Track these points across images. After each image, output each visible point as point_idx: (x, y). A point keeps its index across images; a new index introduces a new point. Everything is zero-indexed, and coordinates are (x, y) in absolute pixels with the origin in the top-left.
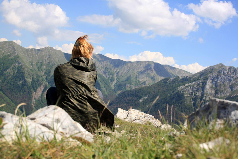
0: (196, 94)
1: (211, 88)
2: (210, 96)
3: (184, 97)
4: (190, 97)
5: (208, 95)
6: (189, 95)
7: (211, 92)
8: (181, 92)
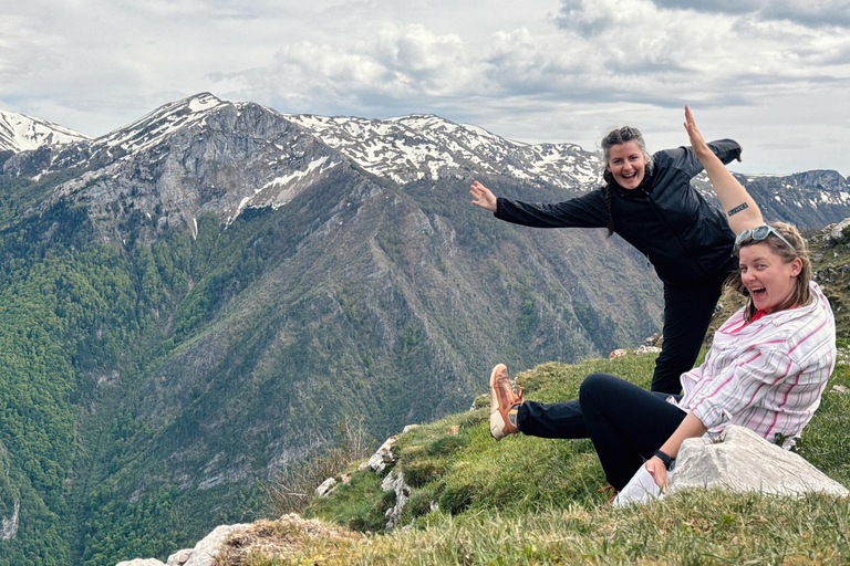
0: (132, 205)
1: (183, 183)
2: (182, 213)
3: (90, 222)
4: (109, 219)
5: (174, 208)
6: (104, 214)
7: (185, 196)
8: (72, 202)
